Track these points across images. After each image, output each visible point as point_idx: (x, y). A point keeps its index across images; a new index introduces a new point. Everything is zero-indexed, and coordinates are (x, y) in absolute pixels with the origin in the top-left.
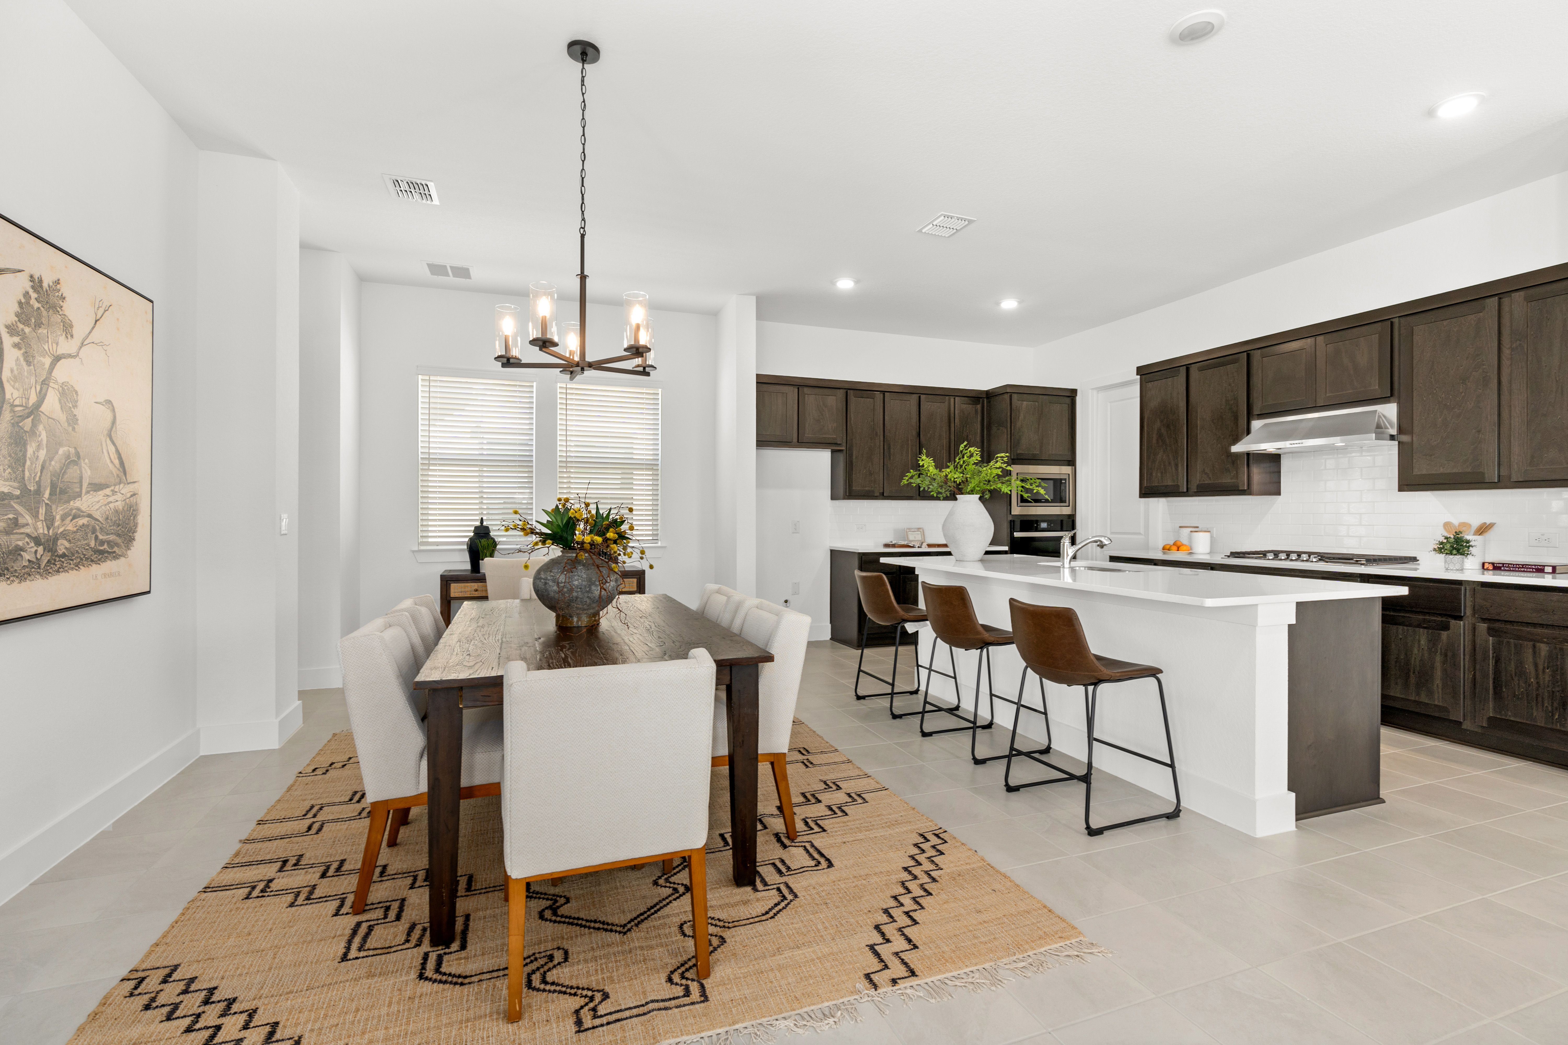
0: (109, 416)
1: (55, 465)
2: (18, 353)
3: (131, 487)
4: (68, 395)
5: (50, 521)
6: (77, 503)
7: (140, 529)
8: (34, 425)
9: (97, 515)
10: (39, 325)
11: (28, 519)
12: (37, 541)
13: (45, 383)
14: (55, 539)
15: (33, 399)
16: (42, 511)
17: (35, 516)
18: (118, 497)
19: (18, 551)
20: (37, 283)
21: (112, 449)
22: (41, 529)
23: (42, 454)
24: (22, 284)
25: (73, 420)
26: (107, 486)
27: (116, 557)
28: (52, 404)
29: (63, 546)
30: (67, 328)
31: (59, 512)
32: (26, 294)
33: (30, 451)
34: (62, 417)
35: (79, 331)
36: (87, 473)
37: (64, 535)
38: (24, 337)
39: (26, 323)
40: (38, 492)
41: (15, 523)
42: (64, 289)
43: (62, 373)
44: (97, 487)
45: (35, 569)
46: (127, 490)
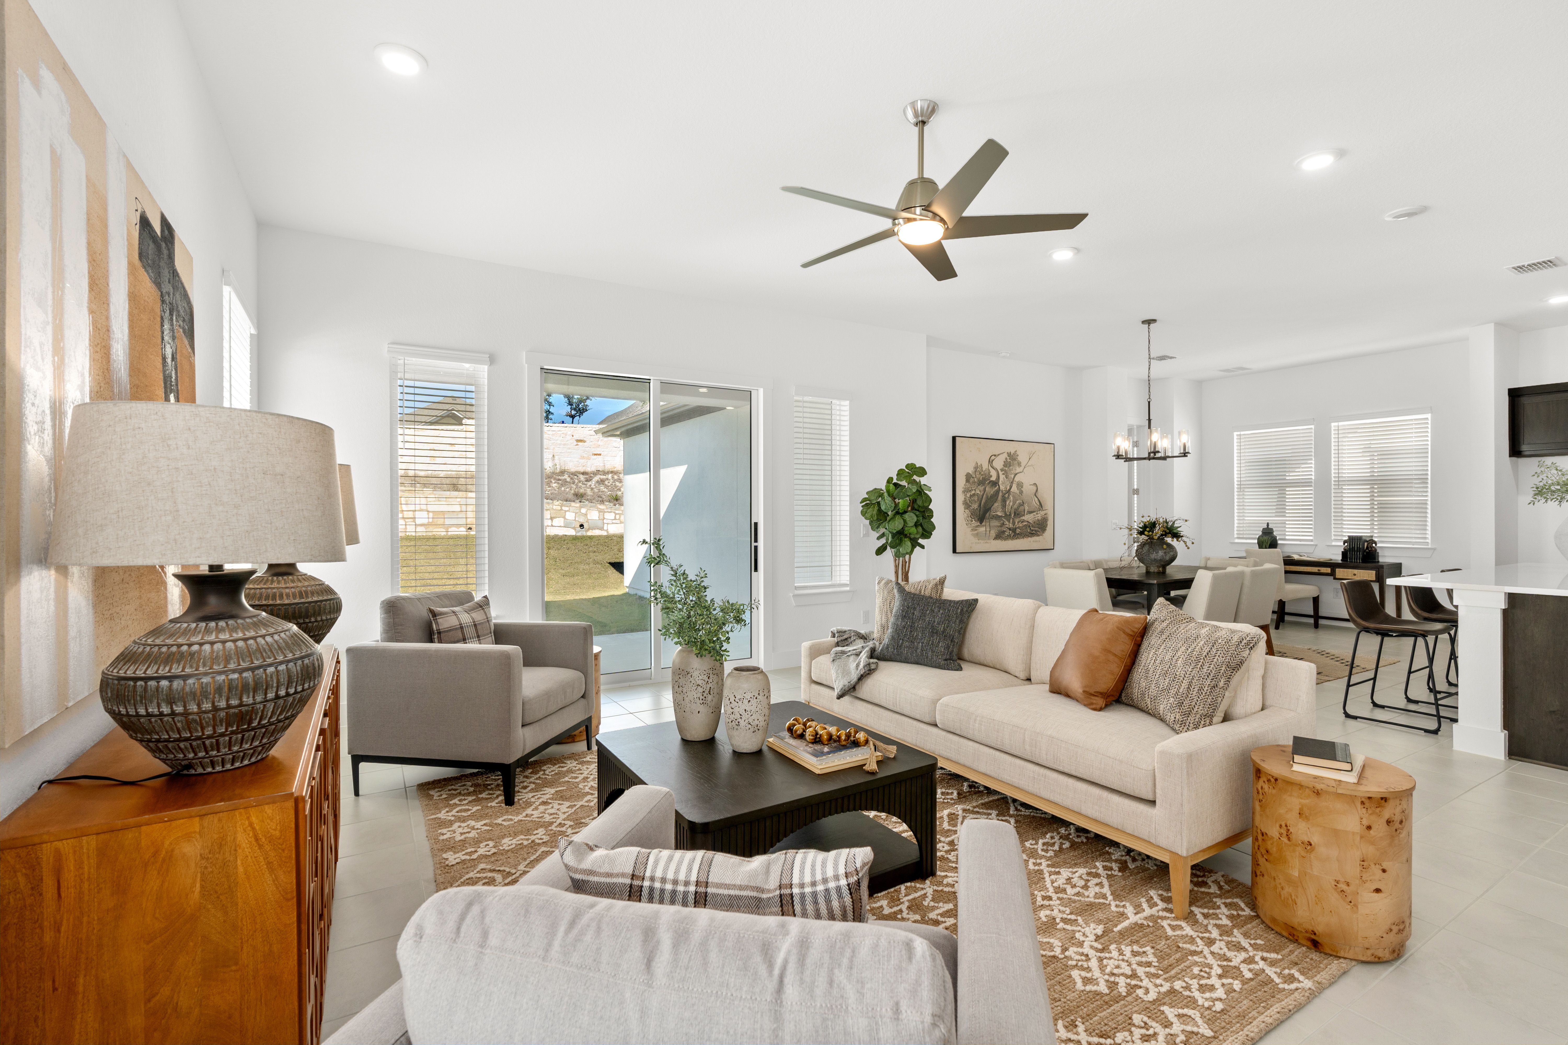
0: (1035, 488)
1: (1015, 506)
2: (1004, 476)
3: (1045, 512)
4: (1020, 485)
5: (1014, 523)
6: (1023, 518)
7: (1048, 526)
8: (1009, 496)
9: (1031, 521)
10: (1010, 466)
11: (1007, 523)
12: (1010, 529)
13: (1012, 483)
14: (1016, 529)
15: (1008, 488)
16: (1011, 520)
17: (1009, 522)
18: (1039, 515)
19: (1004, 532)
20: (1009, 454)
21: (1036, 499)
22: (1011, 526)
23: (1011, 504)
24: (1005, 455)
25: (1021, 492)
26: (1034, 512)
27: (1038, 536)
28: (1014, 489)
29: (1018, 531)
30: (1019, 464)
31: (1017, 521)
32: (1006, 459)
33: (1007, 503)
34: (1018, 492)
35: (1023, 465)
36: (1027, 508)
37: (1019, 528)
38: (1005, 471)
39: (1006, 467)
40: (1010, 515)
41: (1003, 524)
42: (1018, 453)
43: (1017, 479)
44: (1030, 512)
45: (1009, 537)
46: (1042, 513)
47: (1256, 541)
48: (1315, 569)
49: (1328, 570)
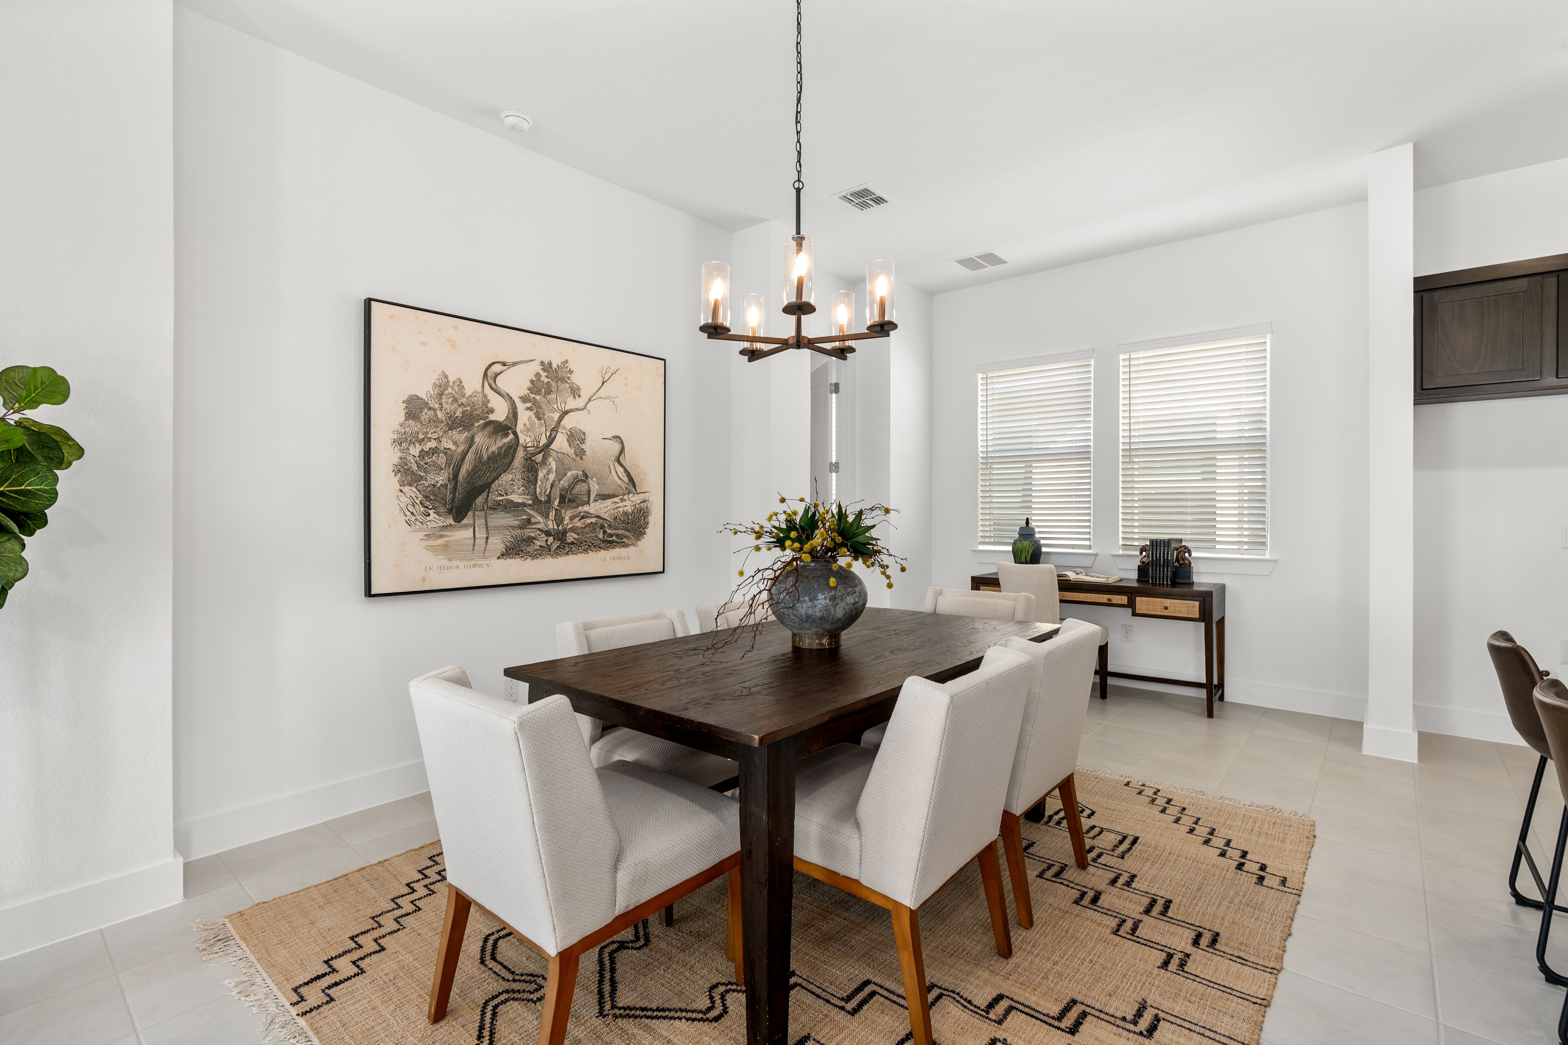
0: (617, 447)
1: (564, 483)
2: (531, 414)
3: (642, 496)
4: (576, 437)
5: (559, 520)
6: (586, 508)
7: (651, 526)
8: (545, 458)
9: (606, 516)
10: (548, 392)
11: (540, 518)
12: (548, 533)
13: (555, 430)
14: (564, 533)
15: (544, 441)
16: (552, 514)
17: (547, 517)
18: (628, 503)
19: (530, 540)
20: (547, 367)
21: (620, 470)
22: (551, 525)
23: (552, 477)
24: (536, 367)
25: (581, 453)
26: (614, 496)
27: (626, 545)
28: (561, 443)
29: (571, 537)
30: (575, 392)
31: (567, 515)
32: (538, 375)
33: (541, 475)
34: (571, 451)
35: (586, 392)
36: (595, 488)
37: (573, 530)
38: (535, 402)
39: (538, 392)
40: (549, 501)
41: (529, 521)
42: (571, 366)
43: (569, 422)
44: (604, 497)
45: (545, 551)
46: (637, 499)
47: (1010, 548)
48: (1103, 598)
49: (1124, 599)
